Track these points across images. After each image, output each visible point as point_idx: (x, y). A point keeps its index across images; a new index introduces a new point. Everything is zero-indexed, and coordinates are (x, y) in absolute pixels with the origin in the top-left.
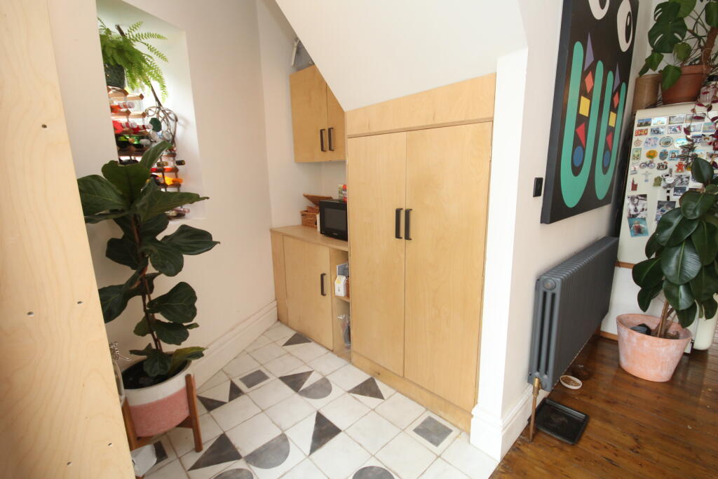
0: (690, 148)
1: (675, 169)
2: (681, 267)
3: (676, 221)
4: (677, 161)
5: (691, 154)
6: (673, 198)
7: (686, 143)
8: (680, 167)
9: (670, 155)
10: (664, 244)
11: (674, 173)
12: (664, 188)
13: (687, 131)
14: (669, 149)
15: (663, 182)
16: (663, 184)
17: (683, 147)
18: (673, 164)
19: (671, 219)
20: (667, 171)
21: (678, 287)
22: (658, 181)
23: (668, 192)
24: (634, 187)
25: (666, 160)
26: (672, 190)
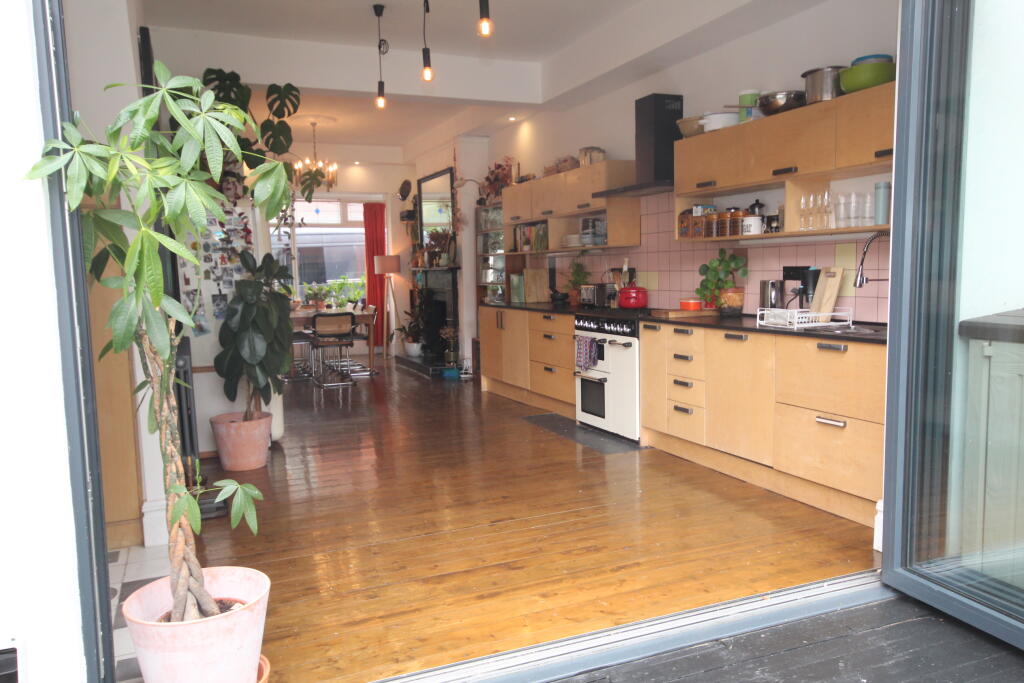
0: (227, 241)
1: (219, 261)
2: (253, 349)
3: (240, 308)
4: (220, 254)
5: (229, 246)
6: (224, 292)
7: (223, 236)
8: (223, 258)
9: (212, 248)
10: (235, 330)
11: (219, 266)
12: (215, 280)
13: (222, 225)
14: (210, 241)
15: (211, 274)
16: (212, 276)
17: (222, 240)
18: (216, 256)
19: (236, 306)
20: (213, 264)
21: (254, 366)
22: (207, 275)
23: (218, 285)
24: (187, 282)
25: (210, 253)
26: (221, 283)
